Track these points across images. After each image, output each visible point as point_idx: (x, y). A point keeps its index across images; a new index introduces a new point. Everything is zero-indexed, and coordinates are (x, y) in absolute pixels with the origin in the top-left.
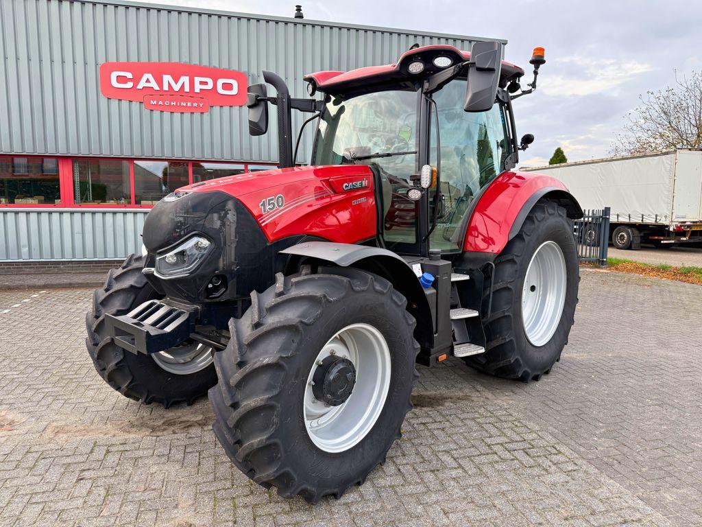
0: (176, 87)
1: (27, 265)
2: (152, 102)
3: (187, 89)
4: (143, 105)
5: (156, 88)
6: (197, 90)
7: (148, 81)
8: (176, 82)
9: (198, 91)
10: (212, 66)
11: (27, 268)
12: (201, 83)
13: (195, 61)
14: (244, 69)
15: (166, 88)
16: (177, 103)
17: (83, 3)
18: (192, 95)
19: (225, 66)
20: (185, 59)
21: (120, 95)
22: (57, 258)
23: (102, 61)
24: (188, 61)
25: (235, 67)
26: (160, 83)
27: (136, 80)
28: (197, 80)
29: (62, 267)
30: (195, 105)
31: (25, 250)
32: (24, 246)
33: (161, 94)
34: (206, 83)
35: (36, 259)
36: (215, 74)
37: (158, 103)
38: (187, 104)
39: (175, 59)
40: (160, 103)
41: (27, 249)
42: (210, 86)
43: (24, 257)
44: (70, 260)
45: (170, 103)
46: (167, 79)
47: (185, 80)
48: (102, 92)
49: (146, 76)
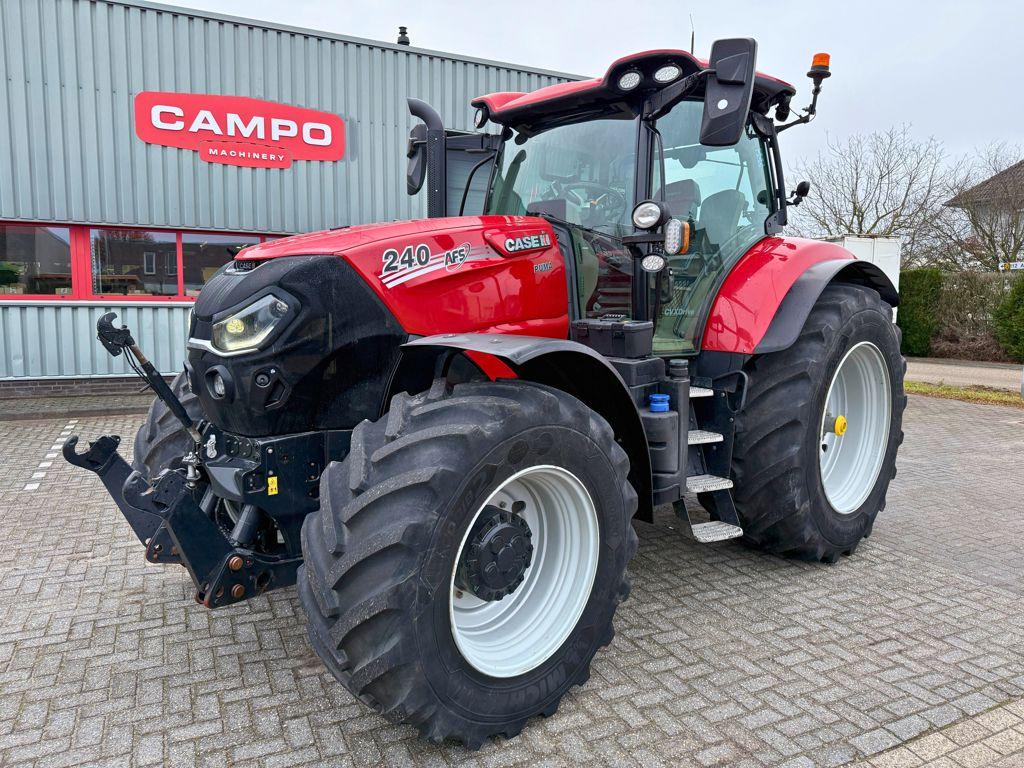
0: (246, 132)
1: (21, 385)
2: (211, 151)
3: (261, 135)
4: (198, 155)
5: (218, 131)
6: (275, 136)
7: (205, 121)
8: (246, 124)
9: (277, 139)
10: (295, 105)
11: (22, 390)
12: (282, 127)
13: (273, 97)
14: (340, 111)
15: (231, 132)
16: (247, 155)
17: (110, 5)
18: (267, 144)
19: (314, 105)
20: (258, 94)
21: (165, 139)
22: (68, 375)
23: (138, 89)
24: (262, 95)
25: (327, 108)
26: (223, 125)
27: (189, 119)
28: (276, 123)
29: (76, 387)
30: (272, 157)
31: (18, 363)
32: (16, 357)
33: (224, 140)
34: (288, 128)
35: (35, 375)
36: (301, 116)
37: (219, 152)
38: (261, 156)
39: (244, 93)
40: (224, 152)
41: (22, 361)
42: (293, 132)
43: (15, 373)
44: (88, 376)
45: (238, 154)
46: (233, 119)
47: (258, 122)
48: (139, 134)
49: (203, 114)
